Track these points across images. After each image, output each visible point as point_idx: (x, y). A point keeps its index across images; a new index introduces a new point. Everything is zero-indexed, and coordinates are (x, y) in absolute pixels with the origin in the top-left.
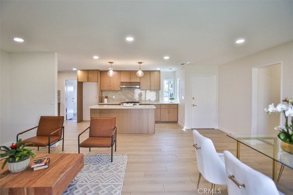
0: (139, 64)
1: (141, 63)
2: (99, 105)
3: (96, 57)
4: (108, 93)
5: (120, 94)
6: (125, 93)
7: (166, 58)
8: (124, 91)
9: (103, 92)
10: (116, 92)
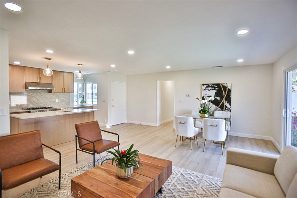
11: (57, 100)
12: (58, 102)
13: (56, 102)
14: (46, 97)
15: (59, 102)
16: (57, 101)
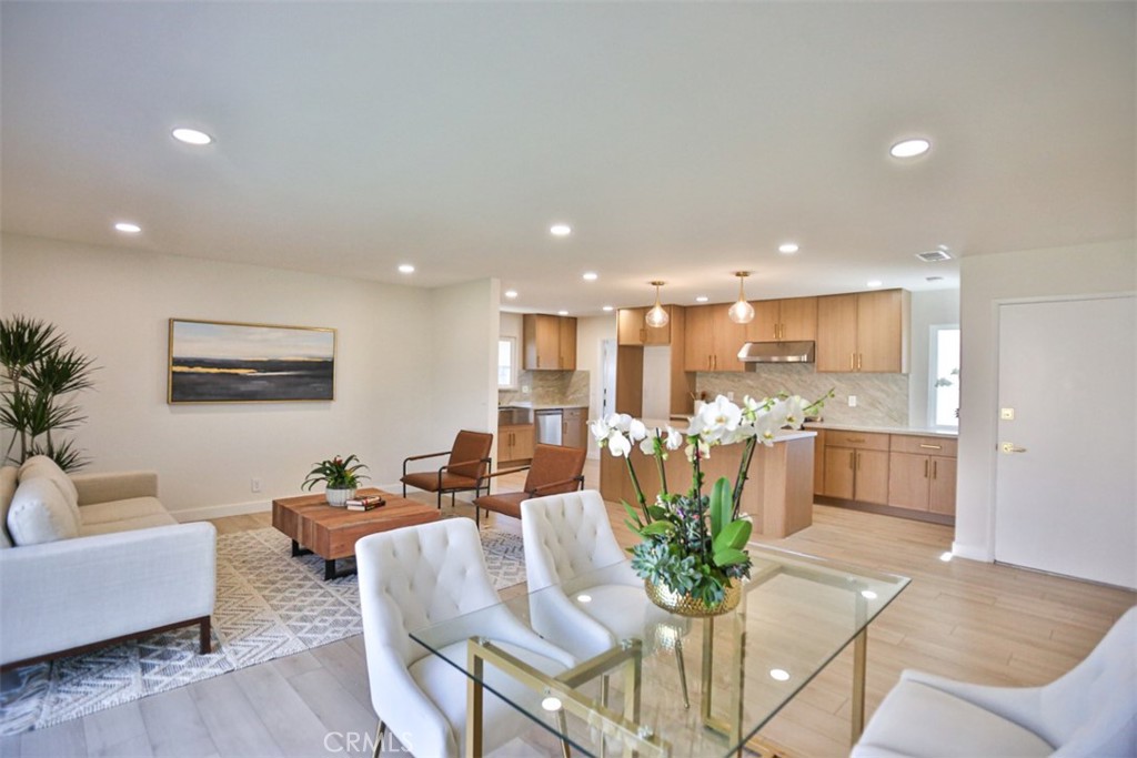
0: (739, 278)
1: (745, 274)
2: (672, 419)
3: (590, 277)
4: (713, 380)
5: (752, 387)
6: (769, 385)
7: (789, 248)
8: (764, 375)
9: (698, 380)
10: (736, 379)
11: (850, 398)
12: (854, 405)
13: (847, 404)
14: (816, 387)
15: (857, 406)
16: (853, 401)
